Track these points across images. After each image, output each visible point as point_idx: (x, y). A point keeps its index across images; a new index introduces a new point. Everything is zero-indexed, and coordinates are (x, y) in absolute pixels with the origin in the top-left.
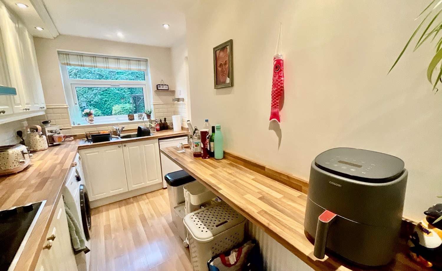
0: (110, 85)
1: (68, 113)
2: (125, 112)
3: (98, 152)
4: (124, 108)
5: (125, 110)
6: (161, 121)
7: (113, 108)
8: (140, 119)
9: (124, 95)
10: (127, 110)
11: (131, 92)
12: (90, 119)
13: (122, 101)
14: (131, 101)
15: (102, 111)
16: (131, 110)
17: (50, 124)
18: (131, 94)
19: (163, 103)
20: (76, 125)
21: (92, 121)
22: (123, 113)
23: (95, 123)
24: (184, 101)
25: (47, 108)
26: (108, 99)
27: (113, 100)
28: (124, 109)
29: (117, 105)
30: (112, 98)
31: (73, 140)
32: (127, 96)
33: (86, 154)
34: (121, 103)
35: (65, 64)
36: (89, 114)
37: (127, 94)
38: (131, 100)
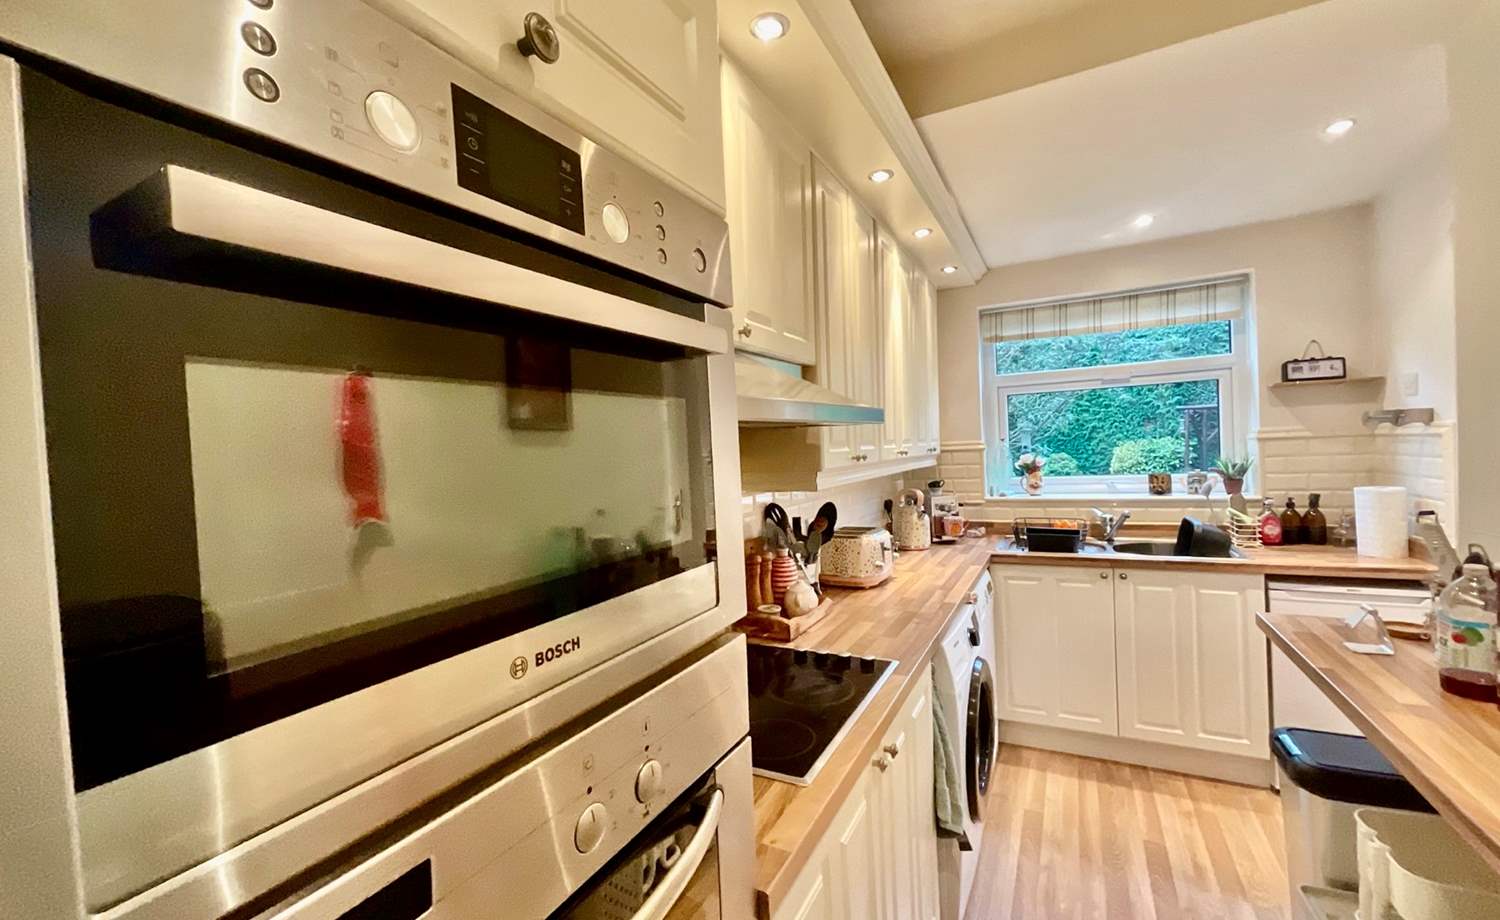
0: (1100, 382)
1: (981, 464)
2: (1155, 464)
3: (1040, 580)
4: (1154, 451)
5: (1157, 460)
6: (1290, 505)
7: (1116, 451)
8: (1194, 490)
9: (1158, 407)
10: (1161, 458)
11: (1184, 396)
12: (1033, 481)
13: (1150, 427)
14: (1182, 429)
15: (1078, 459)
16: (1177, 461)
17: (941, 489)
18: (1185, 404)
19: (1307, 434)
20: (996, 497)
21: (1035, 487)
22: (1147, 468)
23: (1044, 494)
24: (1436, 422)
25: (942, 451)
26: (1101, 424)
27: (1116, 427)
28: (1153, 455)
29: (1129, 444)
30: (1115, 421)
31: (983, 536)
32: (1168, 412)
33: (1007, 578)
34: (1144, 437)
35: (990, 340)
36: (1031, 469)
37: (1170, 404)
38: (1181, 424)
